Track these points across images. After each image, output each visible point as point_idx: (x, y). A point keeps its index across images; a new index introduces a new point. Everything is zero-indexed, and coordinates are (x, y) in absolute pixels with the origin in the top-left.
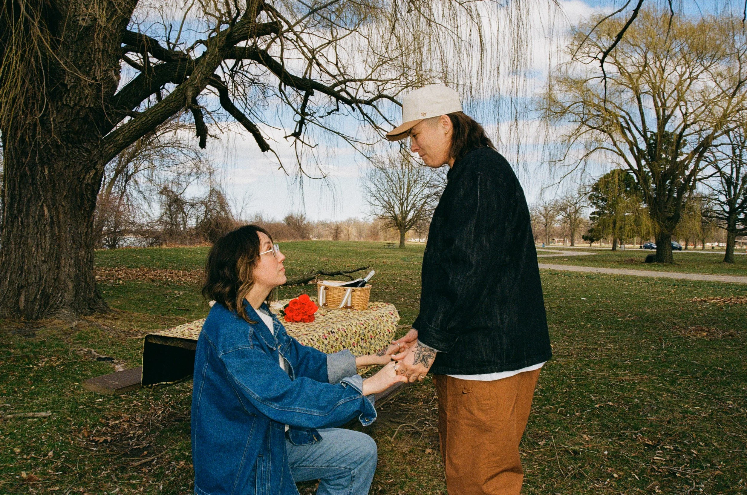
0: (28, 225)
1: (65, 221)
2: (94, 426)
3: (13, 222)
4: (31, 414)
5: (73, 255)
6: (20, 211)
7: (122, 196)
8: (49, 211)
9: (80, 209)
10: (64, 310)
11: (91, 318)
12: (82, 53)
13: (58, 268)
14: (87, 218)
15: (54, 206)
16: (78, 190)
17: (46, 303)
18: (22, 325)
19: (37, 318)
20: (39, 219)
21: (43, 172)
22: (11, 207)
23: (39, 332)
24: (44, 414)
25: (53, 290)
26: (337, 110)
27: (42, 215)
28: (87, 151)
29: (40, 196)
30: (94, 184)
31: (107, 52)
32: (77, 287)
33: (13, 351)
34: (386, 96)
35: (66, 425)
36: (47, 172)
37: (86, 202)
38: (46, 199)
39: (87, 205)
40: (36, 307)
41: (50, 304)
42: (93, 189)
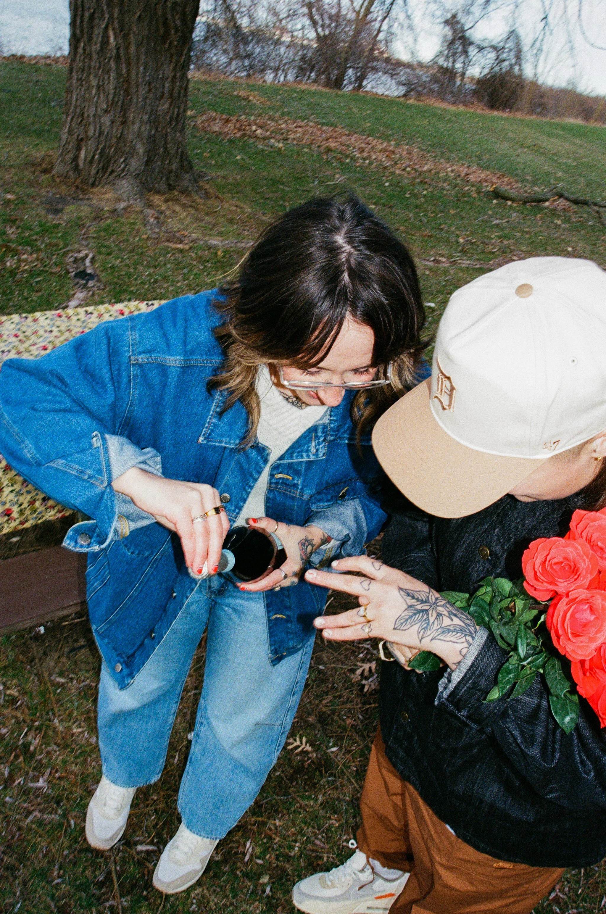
0: (90, 55)
1: (139, 58)
5: (148, 108)
6: (83, 32)
8: (115, 38)
9: (164, 42)
10: (123, 181)
13: (123, 123)
14: (174, 58)
15: (122, 30)
16: (160, 12)
17: (105, 169)
20: (103, 48)
23: (73, 207)
25: (115, 153)
27: (105, 42)
29: (103, 12)
32: (151, 152)
37: (172, 32)
39: (174, 38)
40: (93, 171)
41: (110, 170)
42: (184, 13)
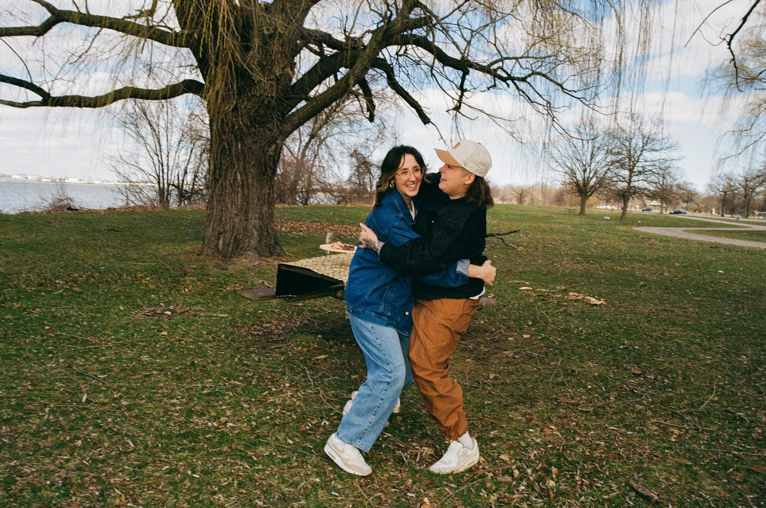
0: (226, 187)
1: (253, 185)
2: (252, 325)
3: (215, 184)
4: (215, 315)
5: (258, 211)
6: (220, 176)
7: (315, 157)
8: (241, 176)
9: (264, 175)
10: (250, 253)
11: (269, 259)
12: (266, 55)
13: (247, 220)
14: (269, 182)
15: (245, 173)
16: (263, 161)
17: (237, 247)
18: (220, 262)
19: (230, 257)
20: (234, 183)
21: (237, 147)
22: (214, 172)
23: (231, 267)
24: (223, 315)
25: (243, 237)
26: (495, 86)
27: (236, 179)
28: (270, 130)
29: (234, 164)
30: (275, 156)
31: (285, 53)
32: (261, 235)
33: (211, 279)
34: (538, 74)
35: (235, 323)
36: (240, 147)
37: (269, 170)
38: (239, 167)
39: (269, 172)
40: (230, 249)
41: (240, 247)
42: (274, 160)
